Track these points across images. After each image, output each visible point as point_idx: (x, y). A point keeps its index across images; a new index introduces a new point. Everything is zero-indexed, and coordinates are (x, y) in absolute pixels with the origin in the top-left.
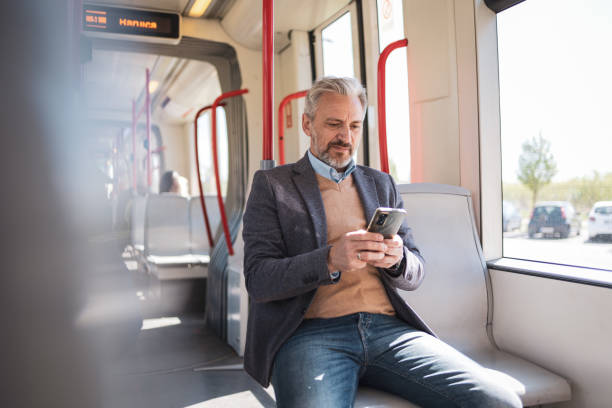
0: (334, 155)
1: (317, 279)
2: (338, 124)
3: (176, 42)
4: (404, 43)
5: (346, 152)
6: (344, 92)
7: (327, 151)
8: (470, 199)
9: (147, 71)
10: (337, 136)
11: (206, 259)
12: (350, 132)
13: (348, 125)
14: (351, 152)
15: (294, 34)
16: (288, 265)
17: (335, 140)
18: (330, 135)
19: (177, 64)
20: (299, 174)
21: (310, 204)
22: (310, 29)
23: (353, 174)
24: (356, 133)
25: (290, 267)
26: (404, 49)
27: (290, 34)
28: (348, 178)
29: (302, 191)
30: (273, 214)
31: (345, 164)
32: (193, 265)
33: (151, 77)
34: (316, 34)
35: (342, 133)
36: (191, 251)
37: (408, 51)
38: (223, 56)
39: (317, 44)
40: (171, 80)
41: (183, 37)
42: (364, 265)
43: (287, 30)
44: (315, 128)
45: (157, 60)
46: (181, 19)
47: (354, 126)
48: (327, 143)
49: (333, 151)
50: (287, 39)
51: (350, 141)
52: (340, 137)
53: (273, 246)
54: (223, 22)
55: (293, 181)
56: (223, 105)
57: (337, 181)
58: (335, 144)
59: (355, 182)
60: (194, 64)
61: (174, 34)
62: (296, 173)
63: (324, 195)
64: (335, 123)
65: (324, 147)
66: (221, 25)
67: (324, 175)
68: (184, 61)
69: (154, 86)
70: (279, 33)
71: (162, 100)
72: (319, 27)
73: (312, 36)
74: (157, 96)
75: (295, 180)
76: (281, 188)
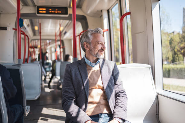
3: (67, 16)
4: (129, 13)
9: (60, 24)
15: (103, 11)
19: (69, 22)
20: (81, 64)
26: (129, 15)
27: (101, 11)
37: (131, 16)
39: (110, 14)
40: (67, 26)
41: (70, 14)
45: (63, 21)
46: (68, 9)
48: (98, 50)
54: (82, 9)
55: (78, 67)
57: (93, 67)
61: (66, 13)
62: (80, 64)
68: (71, 21)
69: (62, 29)
70: (98, 11)
71: (64, 32)
72: (110, 8)
73: (108, 11)
74: (63, 31)
75: (79, 67)
76: (74, 70)
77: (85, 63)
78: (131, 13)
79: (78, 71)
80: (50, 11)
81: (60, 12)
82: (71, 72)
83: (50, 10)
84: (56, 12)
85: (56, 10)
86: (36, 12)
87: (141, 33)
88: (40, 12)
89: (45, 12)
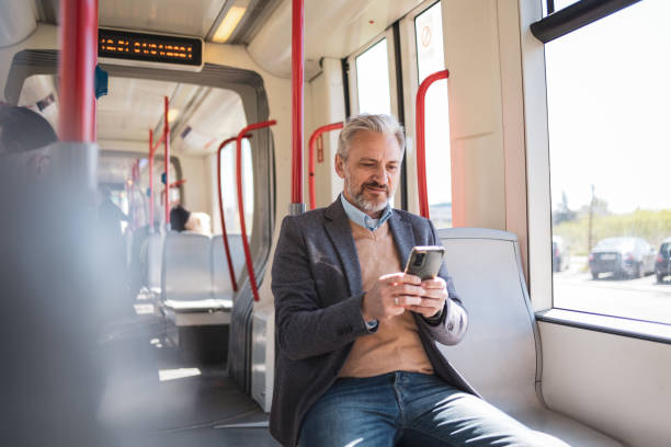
0: (369, 197)
2: (373, 164)
3: (198, 69)
4: (444, 74)
6: (379, 130)
7: (361, 193)
8: (516, 244)
9: (166, 99)
10: (372, 177)
11: (228, 304)
12: (385, 172)
13: (383, 165)
14: (388, 193)
15: (326, 62)
16: (321, 316)
17: (370, 181)
18: (364, 176)
19: (199, 91)
20: (331, 220)
21: (344, 255)
22: (344, 57)
23: (389, 221)
24: (393, 173)
26: (445, 80)
27: (321, 62)
28: (384, 225)
29: (334, 240)
30: (304, 262)
31: (381, 207)
32: (214, 310)
33: (170, 106)
34: (350, 62)
35: (377, 173)
36: (212, 296)
37: (448, 82)
38: (249, 85)
39: (351, 73)
40: (192, 108)
41: (206, 64)
42: (402, 310)
43: (318, 57)
44: (349, 170)
45: (177, 88)
46: (203, 44)
47: (390, 166)
48: (361, 183)
49: (367, 193)
50: (318, 67)
51: (386, 181)
52: (375, 179)
53: (306, 298)
54: (249, 48)
55: (325, 228)
56: (249, 137)
57: (372, 229)
58: (369, 184)
59: (391, 229)
60: (216, 92)
61: (196, 60)
62: (328, 220)
63: (358, 245)
64: (370, 162)
65: (358, 189)
66: (247, 52)
67: (357, 222)
68: (206, 88)
69: (173, 115)
70: (310, 60)
71: (182, 129)
72: (352, 54)
73: (345, 65)
74: (176, 124)
75: (328, 227)
76: (313, 235)
77: (345, 216)
78: (451, 75)
79: (326, 239)
87: (483, 135)
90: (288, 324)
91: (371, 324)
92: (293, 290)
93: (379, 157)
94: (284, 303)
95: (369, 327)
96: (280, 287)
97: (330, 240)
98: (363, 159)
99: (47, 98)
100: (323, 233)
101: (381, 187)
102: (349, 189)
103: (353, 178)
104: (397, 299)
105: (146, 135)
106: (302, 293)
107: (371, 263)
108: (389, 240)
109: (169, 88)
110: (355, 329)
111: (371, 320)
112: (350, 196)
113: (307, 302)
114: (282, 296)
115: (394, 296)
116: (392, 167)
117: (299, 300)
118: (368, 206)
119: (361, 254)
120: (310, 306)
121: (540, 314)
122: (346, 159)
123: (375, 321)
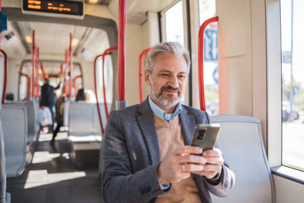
0: (167, 96)
1: (150, 190)
3: (82, 18)
4: (216, 19)
5: (176, 94)
7: (161, 94)
8: (260, 125)
9: (71, 34)
10: (168, 83)
12: (177, 79)
13: (176, 75)
14: (179, 94)
15: (149, 14)
16: (130, 179)
17: (166, 86)
18: (162, 82)
19: (87, 30)
20: (141, 114)
21: (149, 140)
22: (159, 10)
23: (179, 115)
24: (182, 80)
25: (131, 181)
26: (216, 23)
27: (147, 14)
28: (176, 118)
29: (143, 129)
32: (93, 142)
33: (73, 37)
34: (162, 14)
35: (171, 81)
36: (93, 134)
37: (218, 24)
39: (162, 20)
40: (85, 38)
41: (86, 15)
42: (188, 175)
43: (145, 11)
44: (153, 79)
45: (75, 28)
46: (84, 5)
47: (180, 76)
48: (160, 88)
49: (165, 94)
50: (145, 16)
51: (177, 86)
52: (169, 84)
53: (124, 166)
54: (110, 6)
55: (137, 119)
56: (110, 54)
57: (168, 121)
58: (167, 88)
59: (180, 121)
60: (95, 31)
61: (81, 13)
62: (139, 114)
63: (158, 132)
64: (166, 73)
65: (159, 91)
66: (108, 9)
67: (159, 116)
68: (90, 29)
70: (140, 13)
72: (163, 10)
73: (159, 15)
74: (78, 47)
75: (139, 119)
76: (129, 124)
77: (151, 111)
78: (219, 19)
79: (138, 127)
80: (50, 6)
81: (69, 10)
82: (123, 127)
83: (49, 4)
84: (61, 9)
85: (61, 5)
86: (22, 7)
87: (239, 56)
88: (30, 6)
89: (39, 7)
90: (108, 185)
91: (164, 186)
92: (115, 161)
93: (172, 69)
94: (109, 170)
95: (163, 188)
96: (106, 158)
97: (140, 128)
98: (161, 71)
99: (10, 34)
100: (136, 123)
101: (174, 89)
102: (153, 92)
103: (155, 84)
104: (184, 167)
105: (64, 52)
106: (121, 163)
107: (167, 146)
108: (179, 128)
109: (71, 28)
110: (152, 190)
111: (165, 182)
112: (154, 98)
113: (124, 170)
114: (108, 164)
115: (182, 164)
116: (181, 76)
117: (118, 168)
118: (165, 102)
119: (160, 139)
120: (126, 173)
121: (274, 170)
122: (151, 72)
123: (168, 184)
